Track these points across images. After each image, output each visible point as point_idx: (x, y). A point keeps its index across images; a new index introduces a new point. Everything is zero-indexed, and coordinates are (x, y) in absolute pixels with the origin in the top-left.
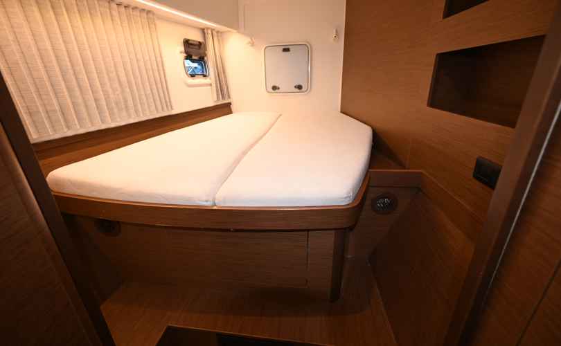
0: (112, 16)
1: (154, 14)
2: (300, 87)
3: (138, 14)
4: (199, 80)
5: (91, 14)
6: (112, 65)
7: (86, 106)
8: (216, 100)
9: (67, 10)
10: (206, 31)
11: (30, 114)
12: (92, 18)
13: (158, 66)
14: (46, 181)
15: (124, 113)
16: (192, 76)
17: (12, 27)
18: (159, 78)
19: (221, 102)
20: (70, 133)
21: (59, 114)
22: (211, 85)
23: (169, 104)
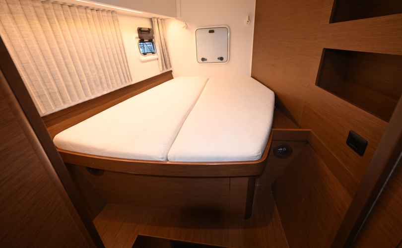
0: (88, 18)
1: (116, 13)
2: (221, 59)
3: (106, 15)
4: (150, 57)
5: (73, 19)
6: (90, 55)
7: (75, 87)
8: (161, 70)
9: (57, 19)
10: (153, 20)
11: (39, 97)
12: (74, 22)
13: (121, 51)
14: (52, 143)
15: (100, 88)
16: (145, 54)
17: (23, 37)
18: (122, 59)
19: (166, 71)
20: (66, 106)
21: (58, 94)
22: (158, 59)
23: (129, 77)
